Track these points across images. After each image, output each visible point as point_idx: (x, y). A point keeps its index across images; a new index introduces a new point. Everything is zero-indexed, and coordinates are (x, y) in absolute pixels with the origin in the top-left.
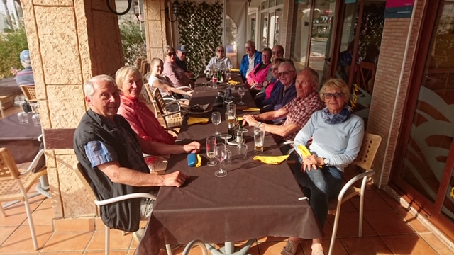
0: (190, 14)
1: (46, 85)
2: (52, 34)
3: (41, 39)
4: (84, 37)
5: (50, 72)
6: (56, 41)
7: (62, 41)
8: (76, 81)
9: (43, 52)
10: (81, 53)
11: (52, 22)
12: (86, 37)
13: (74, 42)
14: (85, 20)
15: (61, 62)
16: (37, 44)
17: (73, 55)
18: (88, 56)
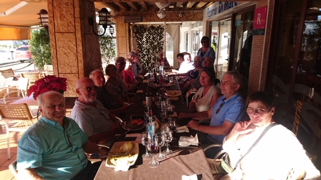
0: (143, 33)
1: (59, 73)
2: (63, 47)
5: (62, 67)
6: (65, 51)
7: (69, 50)
8: (75, 72)
9: (58, 56)
10: (78, 56)
11: (64, 41)
12: (81, 48)
13: (75, 51)
14: (81, 39)
15: (67, 61)
16: (55, 52)
17: (74, 58)
18: (82, 58)
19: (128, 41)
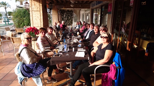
0: (64, 13)
3: (33, 17)
6: (36, 18)
10: (41, 20)
13: (40, 18)
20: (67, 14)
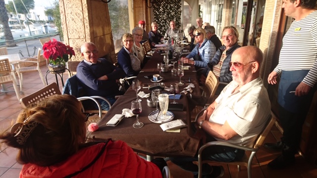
1: (69, 39)
2: (71, 13)
3: (67, 16)
4: (86, 14)
5: (71, 32)
6: (73, 17)
7: (76, 17)
8: (83, 37)
9: (67, 22)
10: (85, 22)
11: (71, 7)
12: (87, 14)
13: (82, 17)
14: (86, 5)
15: (75, 27)
16: (65, 18)
17: (81, 24)
18: (88, 24)
19: (144, 11)
20: (168, 4)
